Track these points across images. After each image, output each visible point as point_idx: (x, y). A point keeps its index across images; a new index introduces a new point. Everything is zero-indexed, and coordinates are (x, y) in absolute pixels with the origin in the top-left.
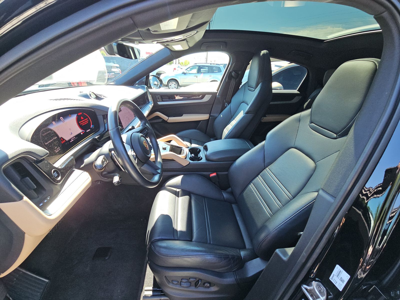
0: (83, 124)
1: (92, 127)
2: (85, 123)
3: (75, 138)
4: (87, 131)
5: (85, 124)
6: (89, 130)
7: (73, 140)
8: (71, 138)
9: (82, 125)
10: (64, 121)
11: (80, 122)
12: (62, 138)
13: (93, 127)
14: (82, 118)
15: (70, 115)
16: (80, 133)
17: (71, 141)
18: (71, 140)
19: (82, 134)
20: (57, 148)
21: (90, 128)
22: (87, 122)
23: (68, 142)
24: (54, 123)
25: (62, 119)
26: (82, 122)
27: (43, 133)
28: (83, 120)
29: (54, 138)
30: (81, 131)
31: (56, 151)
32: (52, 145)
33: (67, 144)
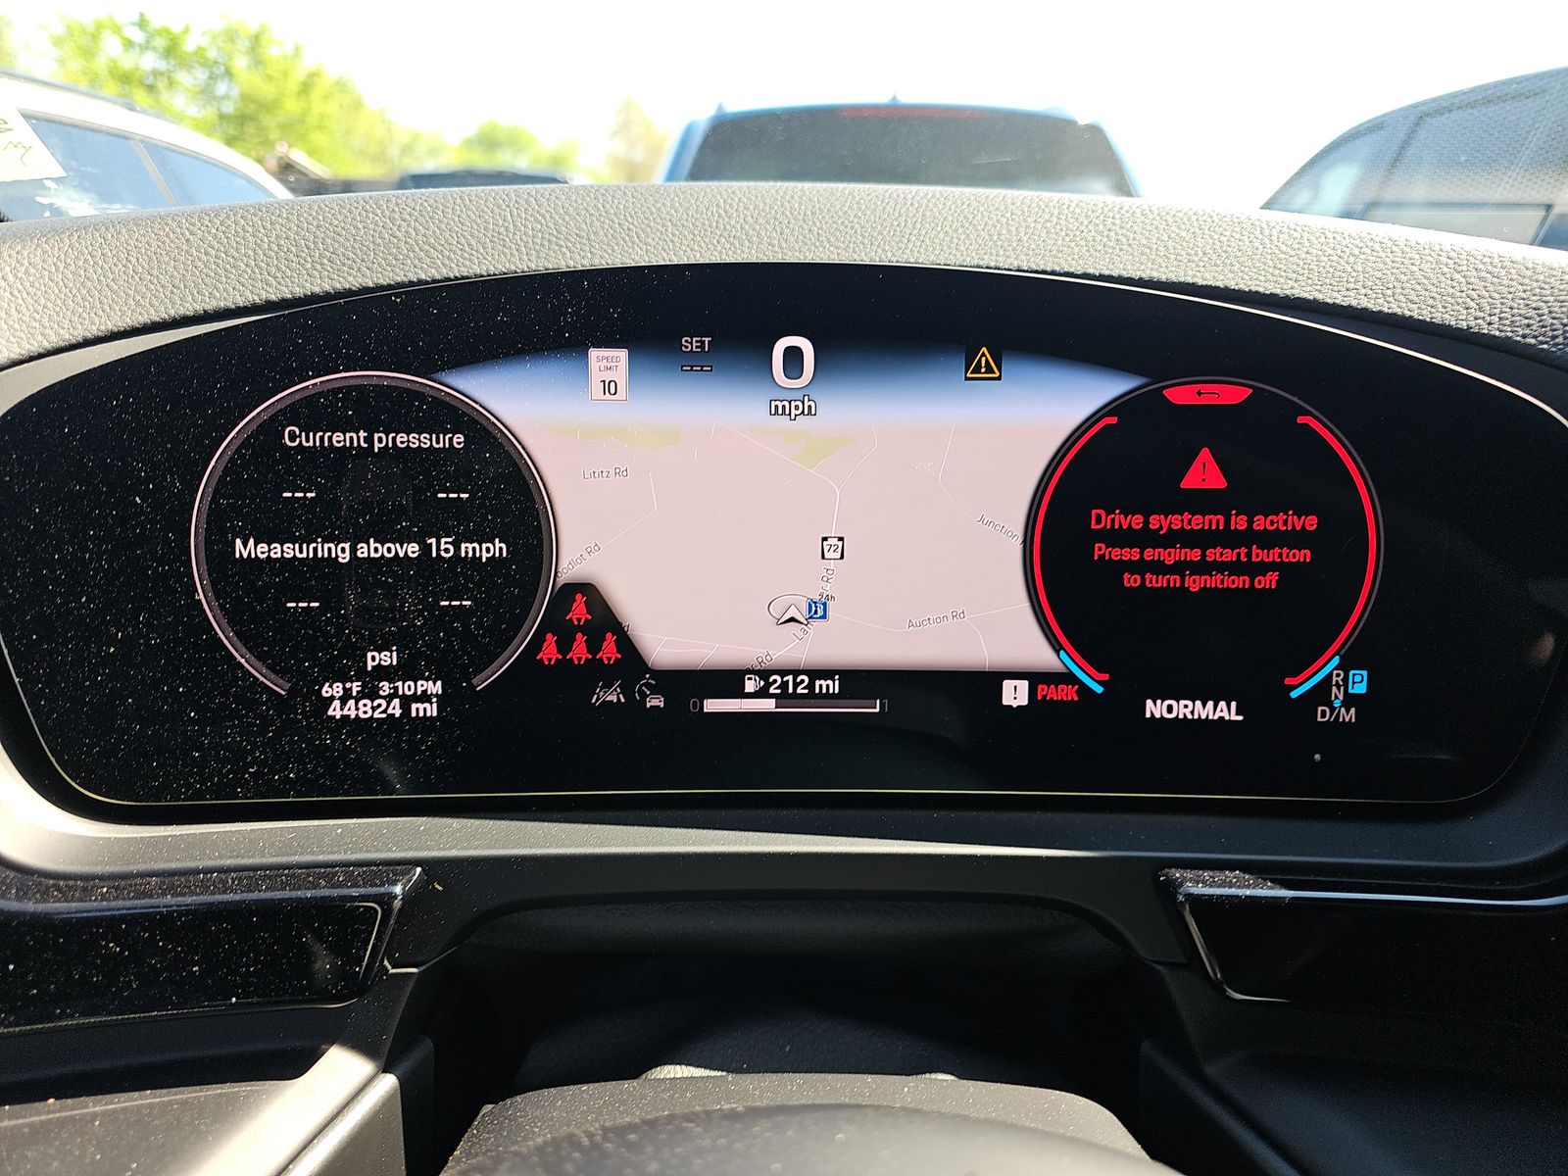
0: (1140, 567)
1: (1321, 694)
2: (1203, 568)
3: (834, 687)
4: (1155, 709)
5: (1195, 583)
6: (1226, 712)
7: (768, 705)
8: (764, 674)
9: (1131, 581)
10: (805, 393)
11: (1102, 519)
12: (590, 591)
13: (1350, 700)
14: (1204, 473)
15: (985, 355)
16: (992, 680)
17: (712, 705)
18: (750, 686)
19: (1015, 694)
20: (382, 672)
21: (1259, 695)
22: (1269, 581)
23: (655, 691)
24: (609, 362)
25: (793, 356)
26: (1145, 538)
27: (313, 413)
28: (1202, 501)
29: (443, 547)
30: (1040, 654)
31: (343, 703)
32: (342, 602)
33: (635, 706)
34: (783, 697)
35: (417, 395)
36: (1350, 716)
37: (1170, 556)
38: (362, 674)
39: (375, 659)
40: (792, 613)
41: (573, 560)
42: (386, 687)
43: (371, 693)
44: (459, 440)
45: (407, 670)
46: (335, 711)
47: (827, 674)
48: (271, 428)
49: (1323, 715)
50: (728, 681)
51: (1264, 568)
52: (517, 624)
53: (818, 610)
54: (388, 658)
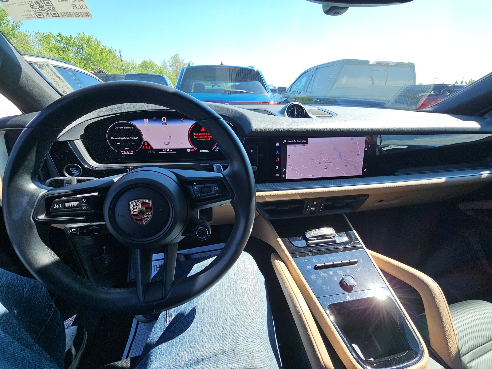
0: (198, 138)
1: (215, 149)
2: (204, 138)
3: (172, 150)
4: (201, 151)
5: (203, 140)
6: (207, 151)
7: (166, 152)
8: (165, 149)
9: (198, 140)
10: (166, 123)
11: (194, 134)
12: (147, 142)
13: (217, 150)
14: (203, 130)
15: (182, 119)
16: (186, 149)
17: (160, 152)
18: (164, 151)
19: (188, 150)
20: (127, 150)
21: (210, 149)
23: (154, 151)
24: (146, 120)
25: (164, 119)
26: (199, 136)
27: (117, 125)
28: (203, 132)
29: (132, 138)
30: (191, 147)
31: (123, 153)
32: (122, 143)
33: (152, 153)
34: (167, 152)
35: (128, 123)
36: (217, 151)
37: (201, 137)
38: (125, 150)
39: (126, 149)
40: (167, 143)
41: (145, 139)
42: (128, 151)
43: (127, 152)
44: (132, 128)
45: (129, 150)
46: (123, 154)
47: (171, 149)
48: (113, 127)
49: (215, 151)
50: (161, 150)
51: (209, 138)
52: (140, 145)
53: (169, 143)
54: (128, 149)
